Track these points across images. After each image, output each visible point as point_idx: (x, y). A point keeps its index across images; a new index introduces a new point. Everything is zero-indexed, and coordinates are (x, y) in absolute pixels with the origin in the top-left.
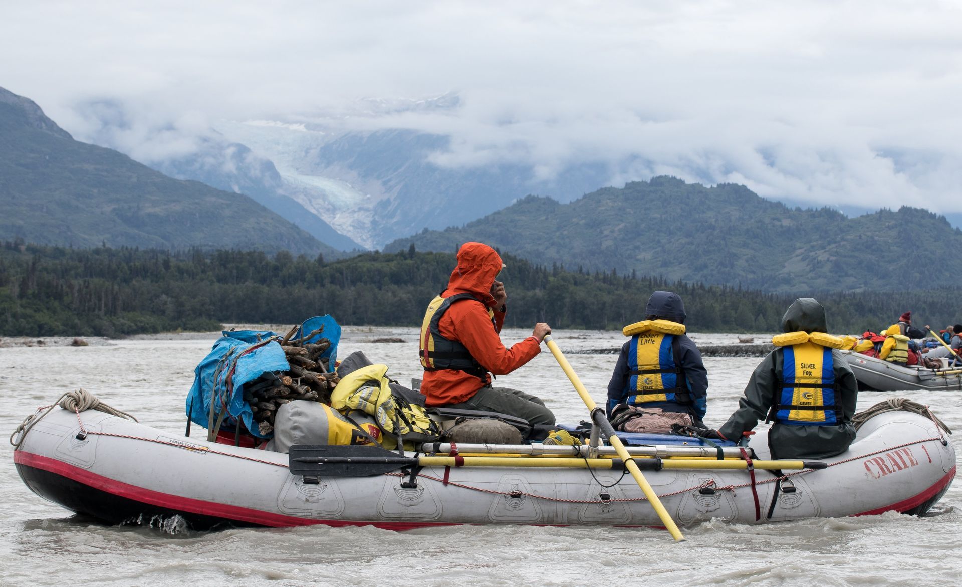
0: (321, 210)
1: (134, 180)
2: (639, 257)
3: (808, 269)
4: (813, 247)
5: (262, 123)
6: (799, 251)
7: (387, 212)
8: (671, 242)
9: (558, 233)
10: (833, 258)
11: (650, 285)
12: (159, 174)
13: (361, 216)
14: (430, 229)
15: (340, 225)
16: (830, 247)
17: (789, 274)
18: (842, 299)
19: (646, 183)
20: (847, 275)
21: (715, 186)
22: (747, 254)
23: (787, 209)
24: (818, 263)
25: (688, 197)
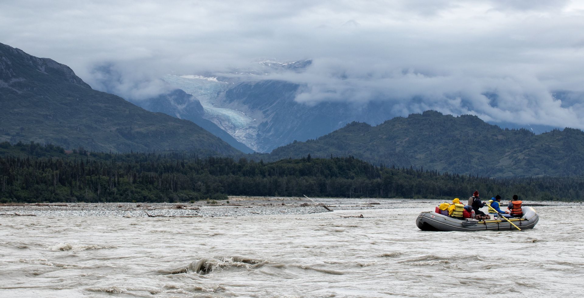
0: (227, 128)
1: (127, 112)
2: (417, 157)
3: (512, 163)
4: (515, 151)
5: (191, 77)
6: (507, 154)
7: (265, 129)
8: (435, 148)
9: (370, 143)
10: (527, 158)
11: (431, 175)
12: (141, 109)
13: (250, 131)
14: (298, 141)
15: (238, 137)
16: (525, 151)
17: (502, 166)
18: (531, 182)
19: (420, 114)
20: (534, 167)
21: (460, 116)
22: (478, 156)
23: (501, 129)
24: (518, 160)
25: (445, 123)
